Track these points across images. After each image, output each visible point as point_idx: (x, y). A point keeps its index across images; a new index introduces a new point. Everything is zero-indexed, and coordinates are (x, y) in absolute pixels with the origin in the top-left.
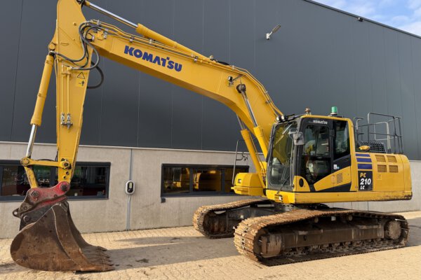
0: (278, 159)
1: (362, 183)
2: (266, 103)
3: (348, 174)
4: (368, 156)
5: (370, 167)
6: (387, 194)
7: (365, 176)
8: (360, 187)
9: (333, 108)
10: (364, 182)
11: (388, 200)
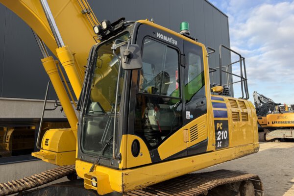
0: (98, 103)
1: (219, 139)
2: (84, 13)
3: (204, 126)
4: (222, 100)
5: (225, 115)
6: (241, 149)
7: (221, 128)
8: (216, 145)
9: (183, 24)
10: (221, 137)
11: (242, 156)
